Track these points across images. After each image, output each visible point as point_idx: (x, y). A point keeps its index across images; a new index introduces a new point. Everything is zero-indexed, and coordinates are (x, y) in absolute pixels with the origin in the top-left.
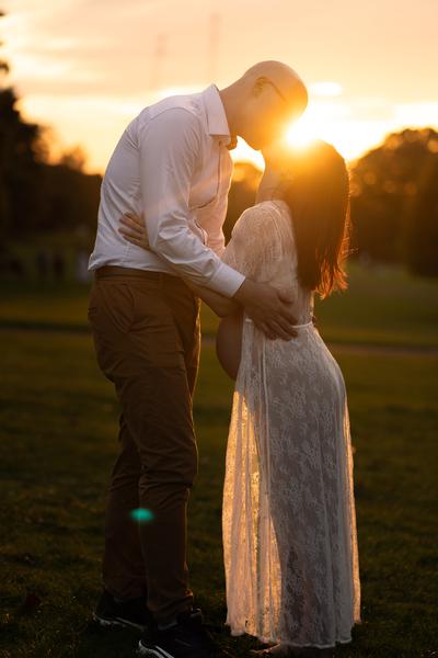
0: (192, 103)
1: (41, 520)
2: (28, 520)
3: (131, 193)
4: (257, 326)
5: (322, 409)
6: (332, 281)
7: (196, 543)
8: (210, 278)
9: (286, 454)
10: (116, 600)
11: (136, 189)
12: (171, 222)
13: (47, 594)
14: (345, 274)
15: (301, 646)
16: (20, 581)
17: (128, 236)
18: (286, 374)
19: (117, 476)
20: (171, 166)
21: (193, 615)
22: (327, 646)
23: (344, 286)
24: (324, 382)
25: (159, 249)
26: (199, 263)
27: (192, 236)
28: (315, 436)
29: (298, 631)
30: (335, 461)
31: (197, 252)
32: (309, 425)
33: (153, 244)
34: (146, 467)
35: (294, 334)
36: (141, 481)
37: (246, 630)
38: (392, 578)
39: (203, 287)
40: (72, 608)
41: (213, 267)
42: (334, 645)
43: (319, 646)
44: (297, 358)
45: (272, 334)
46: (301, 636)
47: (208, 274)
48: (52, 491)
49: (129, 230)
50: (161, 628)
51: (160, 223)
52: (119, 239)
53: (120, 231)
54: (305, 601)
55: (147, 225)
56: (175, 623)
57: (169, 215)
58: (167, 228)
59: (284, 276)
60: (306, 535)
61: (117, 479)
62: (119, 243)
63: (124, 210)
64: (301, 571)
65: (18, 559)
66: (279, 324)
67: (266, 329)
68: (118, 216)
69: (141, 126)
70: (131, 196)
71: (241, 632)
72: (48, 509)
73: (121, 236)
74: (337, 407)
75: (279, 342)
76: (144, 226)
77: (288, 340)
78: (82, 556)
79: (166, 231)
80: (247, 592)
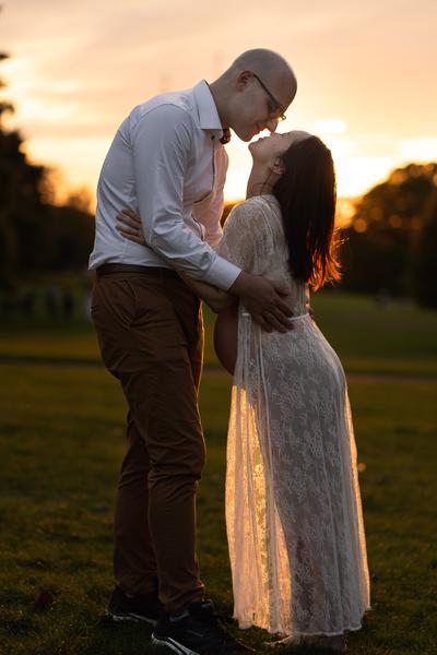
0: (182, 99)
1: (52, 530)
2: (40, 531)
3: (126, 191)
4: (254, 319)
5: (321, 398)
6: (324, 272)
7: (208, 550)
8: (205, 272)
9: (288, 445)
10: (128, 596)
11: (131, 186)
12: (166, 217)
13: (59, 593)
14: (338, 265)
15: (311, 634)
16: (33, 582)
17: (126, 233)
18: (283, 365)
19: (125, 473)
20: (163, 162)
21: (204, 606)
22: (334, 634)
23: (337, 276)
24: (323, 372)
25: (155, 244)
26: (194, 256)
27: (187, 230)
28: (316, 426)
29: (308, 619)
30: (337, 450)
31: (193, 245)
32: (309, 414)
33: (149, 240)
34: (154, 461)
35: (290, 327)
36: (150, 475)
37: (254, 623)
38: (403, 579)
39: (199, 281)
40: (85, 605)
41: (209, 260)
42: (341, 633)
43: (328, 634)
44: (294, 348)
45: (268, 326)
46: (311, 625)
47: (204, 268)
48: (63, 506)
49: (125, 227)
50: (172, 619)
51: (154, 219)
52: (117, 237)
53: (117, 228)
54: (314, 589)
55: (143, 220)
56: (186, 614)
57: (163, 210)
58: (161, 223)
59: (276, 269)
60: (311, 524)
61: (126, 476)
62: (116, 240)
63: (120, 208)
64: (308, 560)
65: (31, 564)
66: (274, 316)
67: (263, 321)
68: (115, 214)
69: (132, 125)
70: (126, 194)
71: (249, 625)
72: (59, 520)
73: (118, 233)
74: (337, 397)
75: (275, 335)
76: (140, 222)
77: (284, 332)
78: (94, 560)
79: (161, 226)
80: (253, 584)
